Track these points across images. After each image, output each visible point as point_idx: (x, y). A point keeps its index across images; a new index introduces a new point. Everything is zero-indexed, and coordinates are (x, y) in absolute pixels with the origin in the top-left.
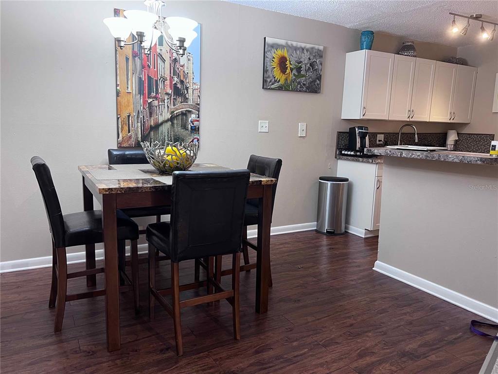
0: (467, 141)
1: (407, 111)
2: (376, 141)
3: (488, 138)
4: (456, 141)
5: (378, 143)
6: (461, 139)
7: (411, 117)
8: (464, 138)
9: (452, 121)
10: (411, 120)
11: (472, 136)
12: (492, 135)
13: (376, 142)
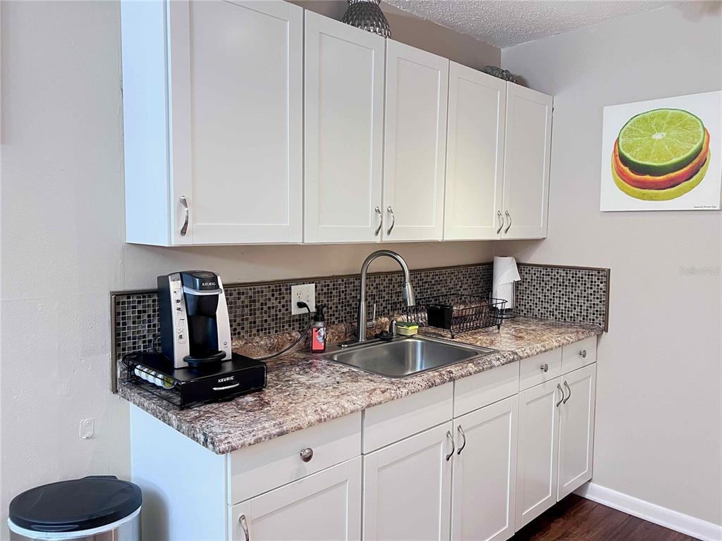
0: (543, 284)
1: (371, 212)
2: (287, 306)
3: (595, 279)
4: (517, 285)
5: (295, 311)
6: (528, 277)
7: (385, 228)
8: (534, 277)
9: (503, 236)
10: (387, 239)
11: (555, 272)
12: (603, 270)
13: (288, 310)
